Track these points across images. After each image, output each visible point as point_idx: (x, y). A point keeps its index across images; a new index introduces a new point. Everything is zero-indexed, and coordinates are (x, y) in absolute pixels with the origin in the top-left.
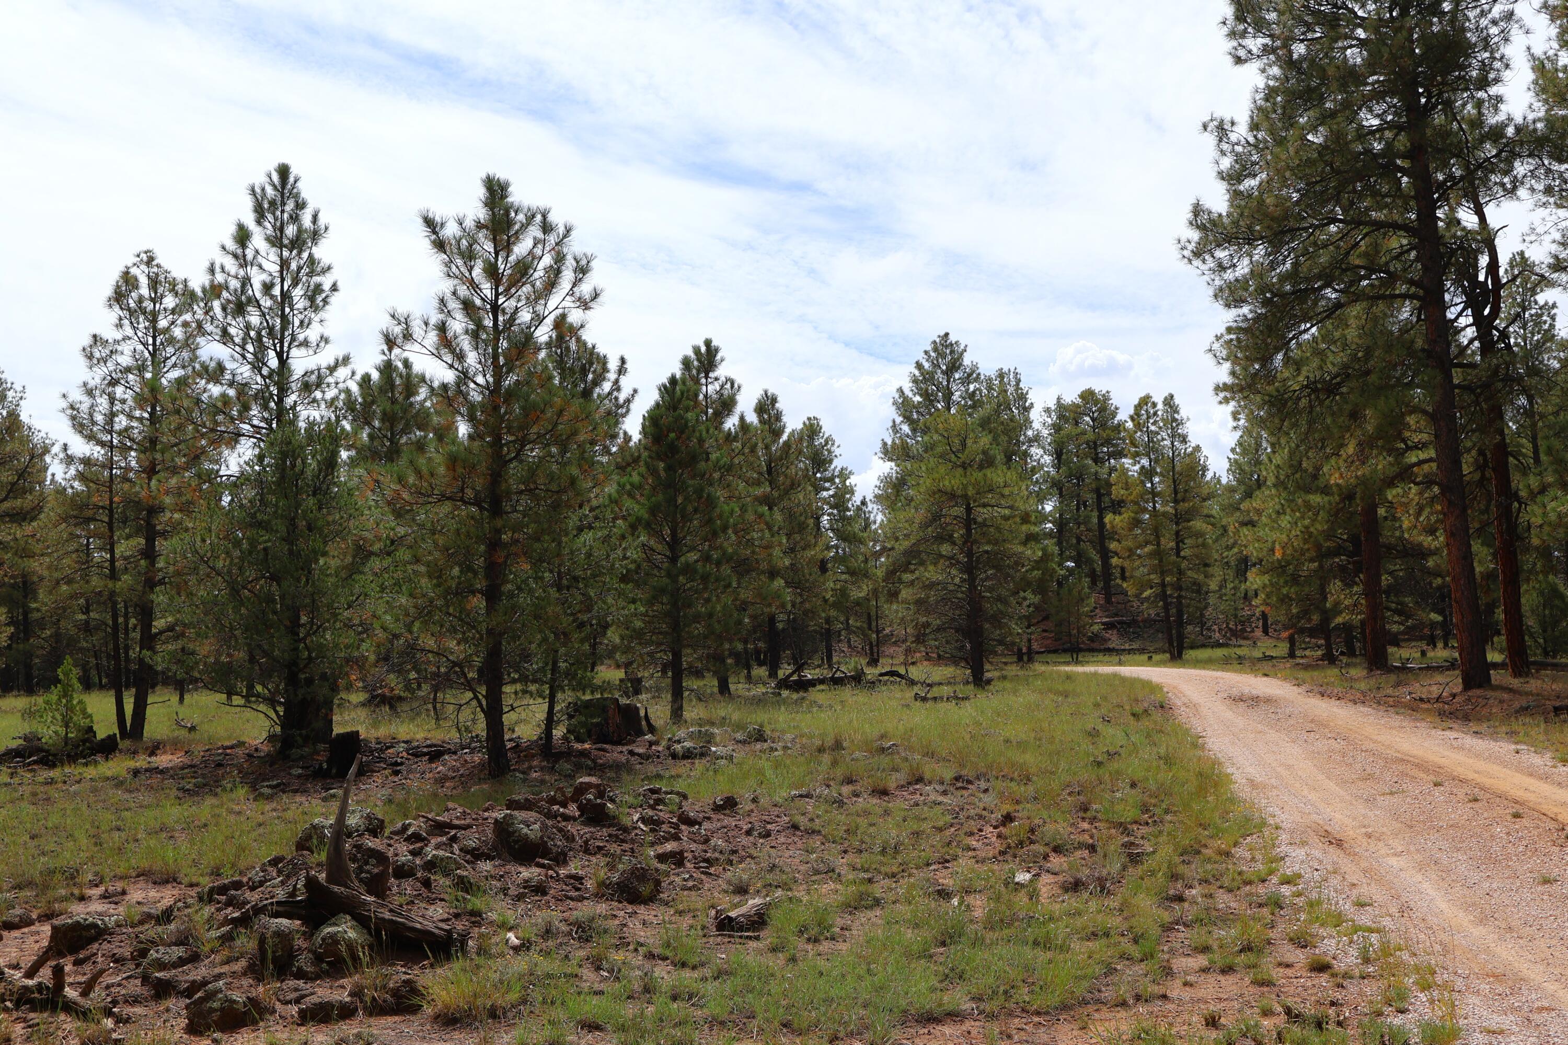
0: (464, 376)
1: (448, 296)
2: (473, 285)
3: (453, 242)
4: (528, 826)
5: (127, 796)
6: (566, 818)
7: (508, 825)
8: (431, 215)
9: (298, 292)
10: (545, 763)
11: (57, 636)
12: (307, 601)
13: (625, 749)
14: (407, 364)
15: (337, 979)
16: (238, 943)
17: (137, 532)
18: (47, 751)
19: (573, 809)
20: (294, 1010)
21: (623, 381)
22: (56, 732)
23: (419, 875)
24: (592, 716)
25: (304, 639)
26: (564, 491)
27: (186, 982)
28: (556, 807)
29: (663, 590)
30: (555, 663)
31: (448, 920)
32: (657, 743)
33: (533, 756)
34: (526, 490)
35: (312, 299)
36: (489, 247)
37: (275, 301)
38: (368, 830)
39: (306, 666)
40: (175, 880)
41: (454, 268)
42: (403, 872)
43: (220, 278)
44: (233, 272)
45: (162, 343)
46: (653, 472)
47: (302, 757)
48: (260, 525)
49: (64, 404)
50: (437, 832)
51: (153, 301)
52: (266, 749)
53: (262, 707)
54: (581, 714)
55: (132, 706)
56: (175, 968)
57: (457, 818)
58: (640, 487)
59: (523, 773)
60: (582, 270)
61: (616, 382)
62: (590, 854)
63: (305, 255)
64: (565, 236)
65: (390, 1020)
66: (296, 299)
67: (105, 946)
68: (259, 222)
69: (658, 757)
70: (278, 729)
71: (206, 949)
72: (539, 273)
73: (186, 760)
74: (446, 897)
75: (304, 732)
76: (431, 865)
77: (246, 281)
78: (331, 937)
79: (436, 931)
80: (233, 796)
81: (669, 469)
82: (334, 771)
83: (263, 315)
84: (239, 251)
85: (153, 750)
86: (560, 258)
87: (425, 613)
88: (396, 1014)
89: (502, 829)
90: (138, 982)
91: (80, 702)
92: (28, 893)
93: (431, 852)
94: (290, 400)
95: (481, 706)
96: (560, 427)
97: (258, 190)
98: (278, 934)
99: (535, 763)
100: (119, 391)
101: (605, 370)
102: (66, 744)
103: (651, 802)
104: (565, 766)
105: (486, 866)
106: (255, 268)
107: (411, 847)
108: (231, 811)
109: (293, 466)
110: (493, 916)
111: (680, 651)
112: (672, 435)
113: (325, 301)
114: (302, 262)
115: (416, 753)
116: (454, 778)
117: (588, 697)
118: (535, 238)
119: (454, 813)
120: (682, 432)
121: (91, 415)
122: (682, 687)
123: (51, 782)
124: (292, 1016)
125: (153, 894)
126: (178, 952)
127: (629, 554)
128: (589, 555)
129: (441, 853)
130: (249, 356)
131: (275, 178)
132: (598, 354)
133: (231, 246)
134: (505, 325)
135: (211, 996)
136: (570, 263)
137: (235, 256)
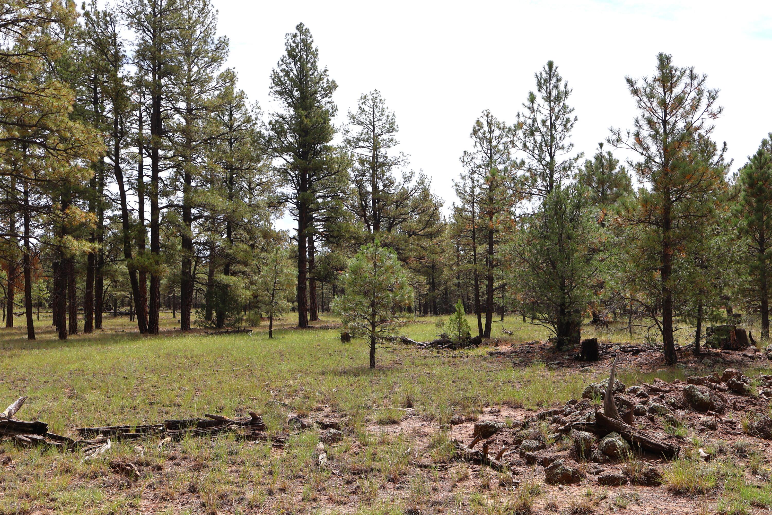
0: (650, 158)
1: (640, 118)
2: (653, 111)
3: (642, 90)
4: (703, 393)
5: (490, 365)
6: (721, 390)
7: (691, 392)
8: (630, 77)
9: (558, 123)
10: (696, 359)
11: (446, 289)
12: (569, 274)
13: (740, 353)
14: (609, 154)
15: (614, 464)
16: (565, 442)
17: (485, 242)
18: (452, 342)
19: (723, 385)
20: (596, 477)
21: (725, 155)
22: (455, 334)
23: (647, 415)
24: (722, 335)
25: (568, 293)
26: (706, 216)
27: (541, 458)
28: (714, 384)
29: (756, 268)
30: (700, 307)
31: (665, 439)
32: (759, 350)
33: (689, 355)
34: (684, 216)
35: (565, 126)
36: (661, 90)
37: (548, 128)
38: (617, 390)
39: (569, 306)
40: (521, 407)
41: (642, 103)
42: (639, 413)
43: (522, 119)
44: (528, 116)
45: (494, 153)
46: (749, 203)
47: (568, 350)
48: (545, 237)
49: (453, 184)
50: (652, 393)
51: (490, 133)
52: (549, 346)
53: (548, 326)
54: (715, 334)
55: (485, 322)
56: (536, 451)
57: (662, 386)
58: (742, 212)
59: (685, 363)
60: (713, 98)
61: (722, 155)
62: (737, 410)
63: (561, 104)
64: (703, 81)
65: (646, 488)
66: (557, 126)
67: (499, 436)
68: (539, 90)
69: (760, 358)
70: (555, 336)
71: (549, 443)
72: (689, 101)
73: (512, 349)
74: (664, 427)
75: (568, 338)
76: (653, 410)
77: (534, 120)
78: (610, 443)
79: (663, 445)
80: (538, 367)
81: (759, 201)
82: (585, 358)
83: (543, 135)
84: (531, 105)
85: (497, 343)
86: (700, 93)
87: (631, 280)
88: (647, 486)
89: (688, 394)
90: (518, 455)
91: (465, 320)
92: (458, 408)
93: (652, 403)
94: (556, 176)
95: (660, 328)
96: (702, 182)
97: (539, 75)
98: (585, 439)
99: (690, 359)
100: (476, 176)
101: (715, 149)
102: (459, 339)
103: (768, 384)
104: (708, 361)
105: (681, 413)
106: (538, 113)
107: (641, 400)
108: (539, 375)
109: (561, 208)
110: (689, 439)
111: (767, 301)
112: (760, 183)
113: (571, 126)
114: (560, 108)
115: (624, 350)
116: (647, 364)
117: (718, 324)
118: (686, 84)
119: (659, 384)
120: (766, 181)
121: (464, 188)
122: (768, 320)
123: (455, 356)
124: (596, 481)
125: (512, 413)
126: (535, 443)
127: (742, 249)
128: (719, 249)
129: (658, 404)
130: (535, 156)
131: (547, 68)
132: (711, 142)
133: (527, 103)
134: (669, 131)
135: (556, 466)
136: (706, 94)
137: (529, 108)
